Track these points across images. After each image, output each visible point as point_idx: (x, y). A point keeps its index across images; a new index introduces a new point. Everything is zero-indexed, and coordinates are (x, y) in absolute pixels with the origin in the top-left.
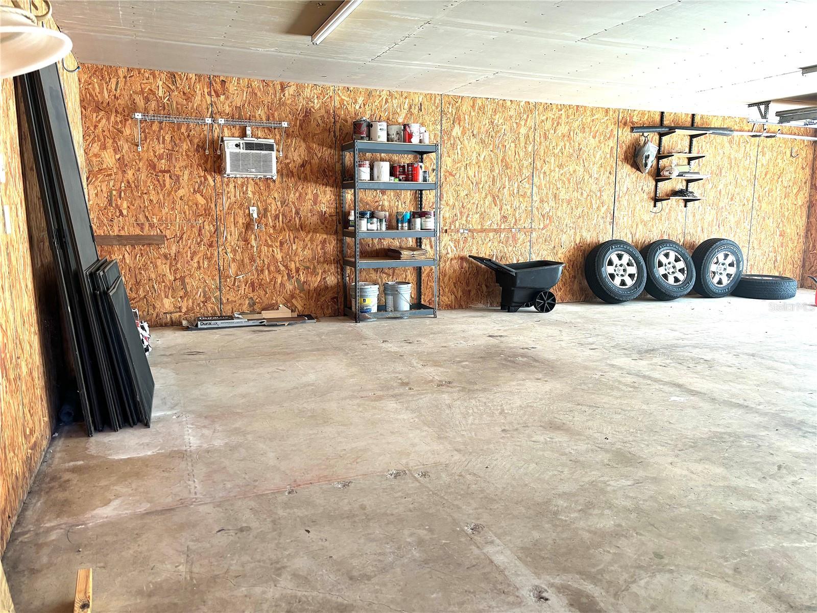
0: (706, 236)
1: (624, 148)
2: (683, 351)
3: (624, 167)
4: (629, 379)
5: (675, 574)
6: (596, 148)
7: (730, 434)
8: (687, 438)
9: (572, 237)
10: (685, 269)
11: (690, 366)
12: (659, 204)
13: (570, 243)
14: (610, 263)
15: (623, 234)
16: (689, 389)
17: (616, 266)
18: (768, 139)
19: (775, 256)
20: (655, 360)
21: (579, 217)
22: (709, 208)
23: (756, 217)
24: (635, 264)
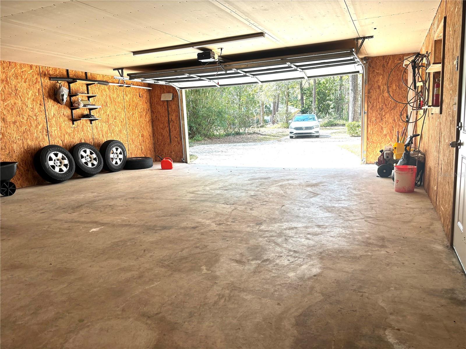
0: (105, 139)
1: (47, 89)
2: (98, 203)
3: (49, 101)
4: (66, 226)
5: (90, 327)
6: (28, 89)
7: (121, 241)
8: (99, 250)
9: (21, 145)
10: (97, 158)
11: (102, 210)
12: (75, 123)
13: (20, 149)
14: (51, 159)
15: (56, 141)
16: (101, 223)
17: (55, 160)
18: (127, 88)
19: (142, 147)
20: (82, 211)
21: (24, 132)
22: (104, 124)
23: (129, 128)
24: (66, 158)
